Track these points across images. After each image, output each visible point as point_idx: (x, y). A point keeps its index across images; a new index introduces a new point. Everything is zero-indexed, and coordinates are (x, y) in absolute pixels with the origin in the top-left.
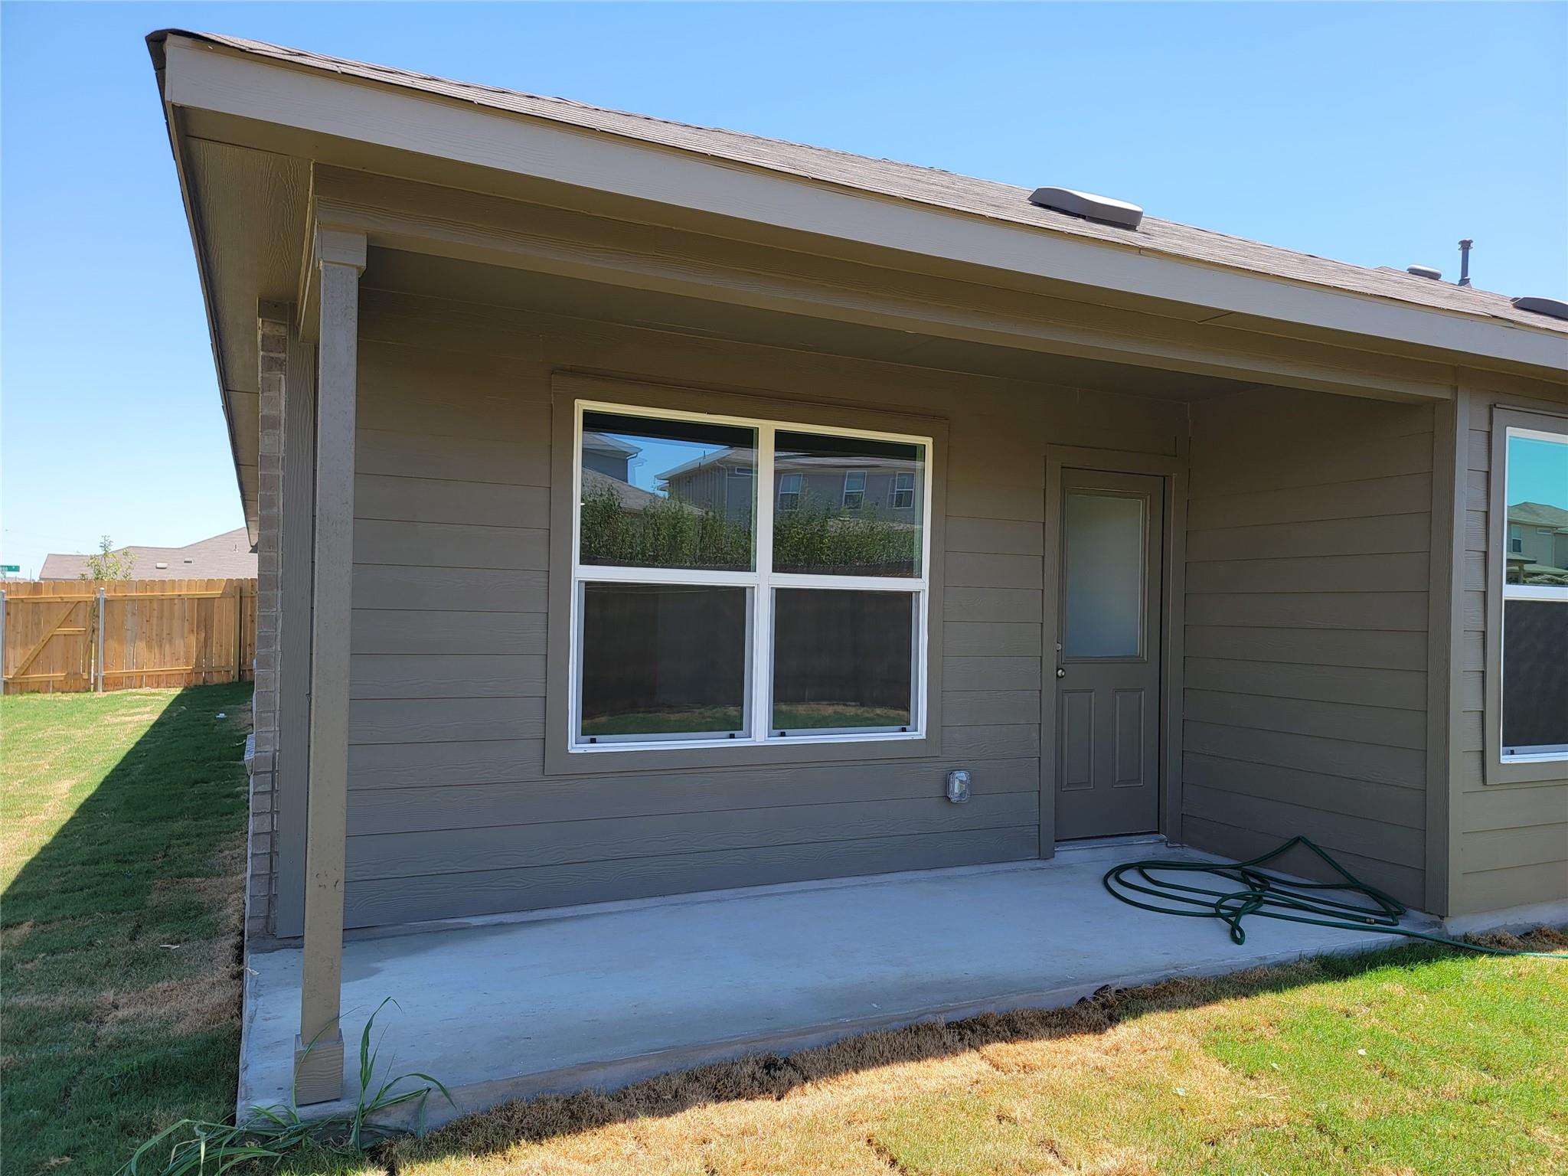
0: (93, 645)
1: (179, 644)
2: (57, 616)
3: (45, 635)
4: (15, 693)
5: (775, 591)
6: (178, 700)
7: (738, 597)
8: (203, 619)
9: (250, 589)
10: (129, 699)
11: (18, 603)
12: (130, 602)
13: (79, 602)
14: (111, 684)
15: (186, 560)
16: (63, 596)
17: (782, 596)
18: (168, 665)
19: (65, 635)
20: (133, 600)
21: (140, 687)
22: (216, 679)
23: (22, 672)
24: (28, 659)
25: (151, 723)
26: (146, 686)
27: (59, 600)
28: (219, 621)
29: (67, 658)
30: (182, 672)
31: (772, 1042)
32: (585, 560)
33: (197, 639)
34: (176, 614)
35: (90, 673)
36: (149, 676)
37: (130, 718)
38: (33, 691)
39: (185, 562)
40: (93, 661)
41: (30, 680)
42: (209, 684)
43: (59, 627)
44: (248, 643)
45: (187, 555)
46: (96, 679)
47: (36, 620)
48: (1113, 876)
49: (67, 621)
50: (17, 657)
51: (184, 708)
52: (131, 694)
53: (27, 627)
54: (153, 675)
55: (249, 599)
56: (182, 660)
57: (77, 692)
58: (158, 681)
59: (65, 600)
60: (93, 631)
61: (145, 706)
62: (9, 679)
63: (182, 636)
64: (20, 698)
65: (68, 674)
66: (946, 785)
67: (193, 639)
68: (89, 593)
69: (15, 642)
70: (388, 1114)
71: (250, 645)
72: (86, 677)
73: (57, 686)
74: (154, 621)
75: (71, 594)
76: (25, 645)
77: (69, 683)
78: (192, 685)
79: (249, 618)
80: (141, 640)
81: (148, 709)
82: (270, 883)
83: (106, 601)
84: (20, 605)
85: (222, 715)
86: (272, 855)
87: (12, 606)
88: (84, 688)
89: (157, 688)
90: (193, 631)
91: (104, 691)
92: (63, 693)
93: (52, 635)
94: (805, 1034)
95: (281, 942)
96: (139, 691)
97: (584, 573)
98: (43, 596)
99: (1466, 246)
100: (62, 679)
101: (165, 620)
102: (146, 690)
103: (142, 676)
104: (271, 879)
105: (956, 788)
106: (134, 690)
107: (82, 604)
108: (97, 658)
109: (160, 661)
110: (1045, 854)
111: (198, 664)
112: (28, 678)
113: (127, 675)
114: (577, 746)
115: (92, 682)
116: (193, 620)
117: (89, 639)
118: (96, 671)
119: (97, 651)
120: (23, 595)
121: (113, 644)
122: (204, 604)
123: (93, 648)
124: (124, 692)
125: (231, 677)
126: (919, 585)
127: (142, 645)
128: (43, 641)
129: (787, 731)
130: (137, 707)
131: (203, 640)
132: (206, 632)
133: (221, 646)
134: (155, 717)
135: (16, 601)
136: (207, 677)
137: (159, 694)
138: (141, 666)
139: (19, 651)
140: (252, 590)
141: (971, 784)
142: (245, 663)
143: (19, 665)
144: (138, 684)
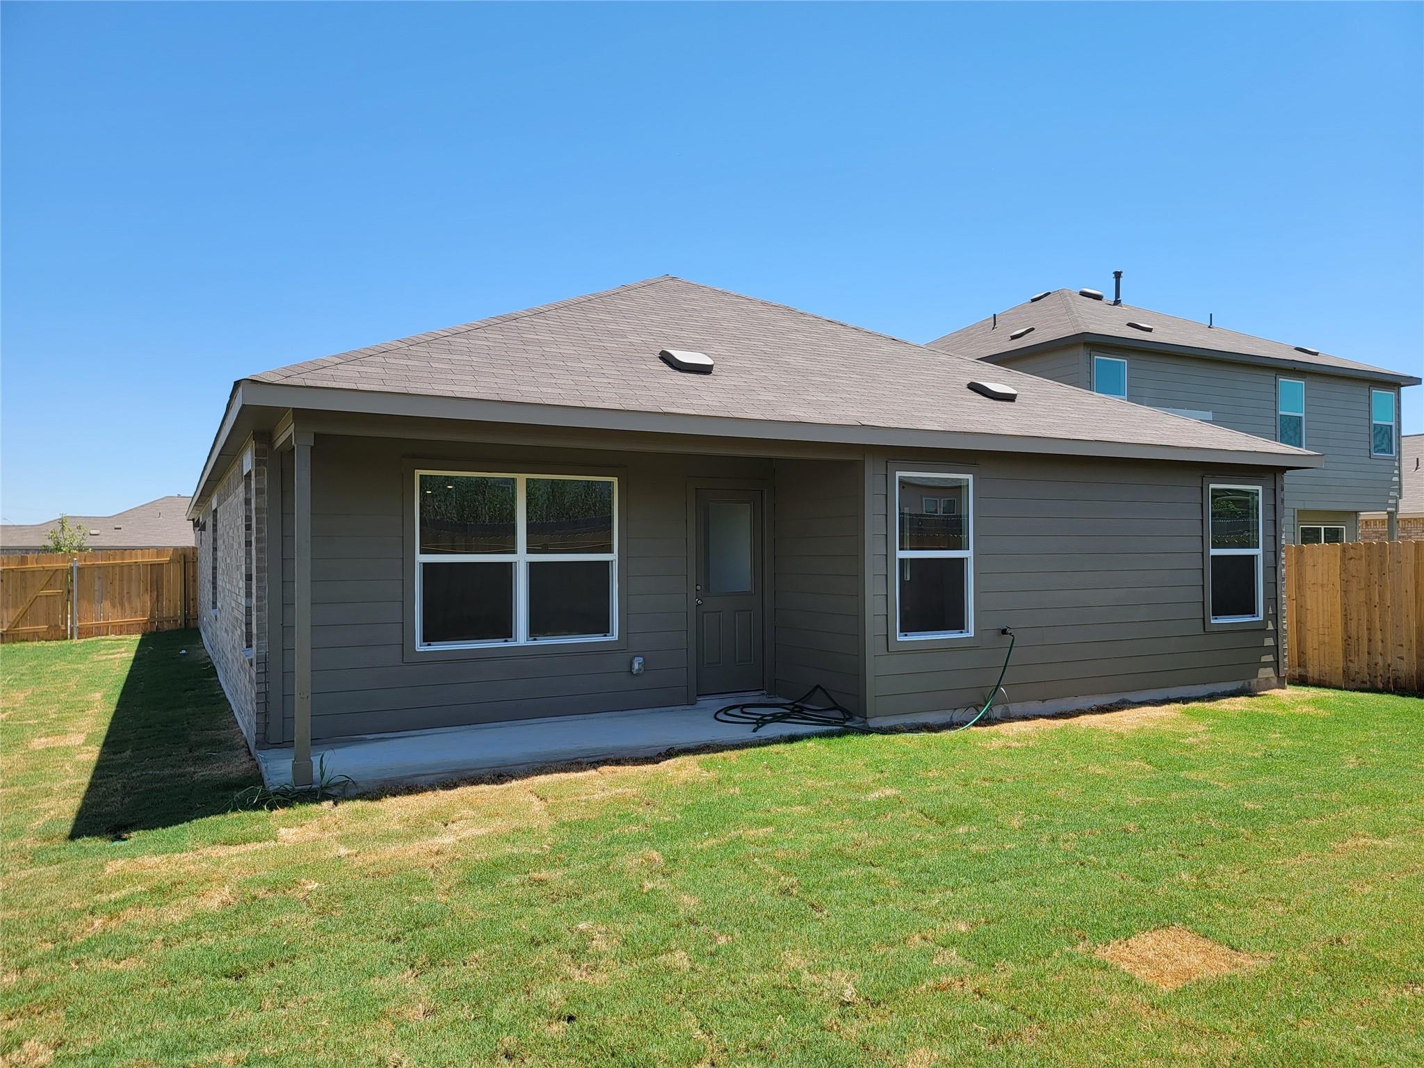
0: (69, 603)
1: (137, 603)
2: (40, 581)
3: (31, 596)
4: (8, 642)
5: (528, 564)
6: (142, 643)
7: (508, 568)
8: (155, 580)
9: (192, 556)
10: (103, 643)
11: (9, 572)
12: (96, 569)
13: (57, 570)
14: (84, 633)
15: (117, 526)
16: (44, 565)
17: (532, 565)
18: (128, 616)
19: (47, 596)
20: (99, 567)
21: (107, 634)
22: (166, 627)
23: (13, 626)
24: (18, 615)
25: (132, 659)
26: (111, 634)
27: (41, 569)
28: (168, 582)
29: (49, 613)
30: (139, 622)
31: (502, 768)
32: (422, 552)
33: (151, 596)
34: (134, 577)
35: (66, 625)
36: (113, 626)
37: (113, 656)
38: (23, 640)
39: (116, 529)
40: (69, 616)
41: (20, 632)
42: (161, 631)
43: (42, 590)
44: (191, 597)
45: (117, 523)
46: (72, 629)
47: (24, 584)
48: (723, 712)
49: (48, 585)
50: (10, 615)
51: (151, 648)
52: (103, 640)
53: (16, 590)
54: (116, 626)
55: (191, 563)
56: (139, 613)
57: (58, 640)
58: (121, 629)
59: (47, 569)
60: (69, 592)
61: (121, 648)
62: (4, 631)
63: (139, 596)
64: (14, 645)
65: (50, 626)
66: (631, 664)
67: (147, 598)
68: (64, 563)
69: (7, 602)
70: (332, 790)
71: (193, 600)
72: (64, 628)
73: (41, 636)
74: (117, 583)
75: (50, 563)
76: (15, 606)
77: (51, 634)
78: (148, 632)
79: (191, 579)
80: (106, 599)
81: (123, 650)
82: (266, 716)
83: (79, 569)
84: (11, 574)
85: (184, 652)
86: (266, 703)
87: (5, 574)
88: (62, 636)
89: (120, 634)
90: (147, 590)
91: (78, 639)
92: (46, 641)
93: (37, 597)
94: (519, 765)
95: (270, 746)
96: (108, 637)
97: (421, 558)
98: (29, 566)
99: (1118, 275)
100: (46, 630)
101: (125, 582)
102: (113, 637)
103: (108, 627)
104: (266, 715)
105: (636, 666)
106: (103, 637)
107: (60, 572)
108: (72, 613)
109: (122, 614)
110: (692, 703)
111: (152, 616)
112: (18, 631)
113: (96, 626)
114: (420, 647)
115: (69, 633)
116: (147, 580)
117: (66, 598)
118: (72, 623)
119: (72, 608)
120: (12, 566)
121: (85, 604)
122: (156, 568)
123: (69, 606)
124: (95, 638)
125: (178, 625)
126: (613, 557)
127: (107, 605)
128: (30, 601)
129: (537, 638)
130: (114, 648)
131: (155, 597)
132: (158, 592)
133: (170, 601)
134: (132, 655)
135: (7, 571)
136: (159, 626)
137: (125, 639)
138: (106, 618)
139: (11, 611)
140: (194, 556)
141: (645, 663)
142: (189, 613)
143: (11, 620)
144: (105, 632)
